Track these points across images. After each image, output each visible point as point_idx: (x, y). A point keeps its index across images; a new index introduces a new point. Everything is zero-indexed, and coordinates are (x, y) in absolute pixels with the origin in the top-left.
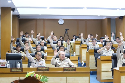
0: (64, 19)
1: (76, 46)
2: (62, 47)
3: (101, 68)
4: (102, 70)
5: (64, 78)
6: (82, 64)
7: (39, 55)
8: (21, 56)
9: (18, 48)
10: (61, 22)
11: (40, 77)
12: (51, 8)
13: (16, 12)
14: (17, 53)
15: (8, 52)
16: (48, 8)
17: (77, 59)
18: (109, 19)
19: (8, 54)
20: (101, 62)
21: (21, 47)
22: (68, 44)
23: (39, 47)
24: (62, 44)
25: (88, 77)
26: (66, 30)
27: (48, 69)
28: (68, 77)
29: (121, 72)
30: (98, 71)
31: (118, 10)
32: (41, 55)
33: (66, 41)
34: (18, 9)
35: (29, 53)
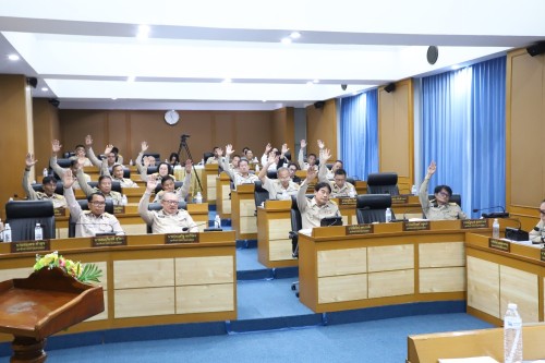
0: (178, 111)
1: (208, 176)
2: (168, 182)
3: (267, 232)
4: (271, 236)
5: (167, 262)
6: (216, 223)
7: (97, 202)
8: (52, 207)
9: (49, 187)
10: (172, 119)
11: (75, 269)
12: (139, 79)
13: (45, 89)
14: (45, 199)
15: (16, 196)
16: (131, 80)
17: (206, 210)
18: (291, 110)
19: (12, 203)
20: (268, 215)
21: (59, 183)
22: (188, 172)
23: (107, 183)
24: (171, 171)
25: (231, 257)
26: (184, 138)
27: (125, 239)
28: (177, 260)
29: (317, 241)
30: (260, 238)
31: (309, 84)
32: (102, 203)
33: (183, 165)
34: (47, 81)
35: (77, 199)
